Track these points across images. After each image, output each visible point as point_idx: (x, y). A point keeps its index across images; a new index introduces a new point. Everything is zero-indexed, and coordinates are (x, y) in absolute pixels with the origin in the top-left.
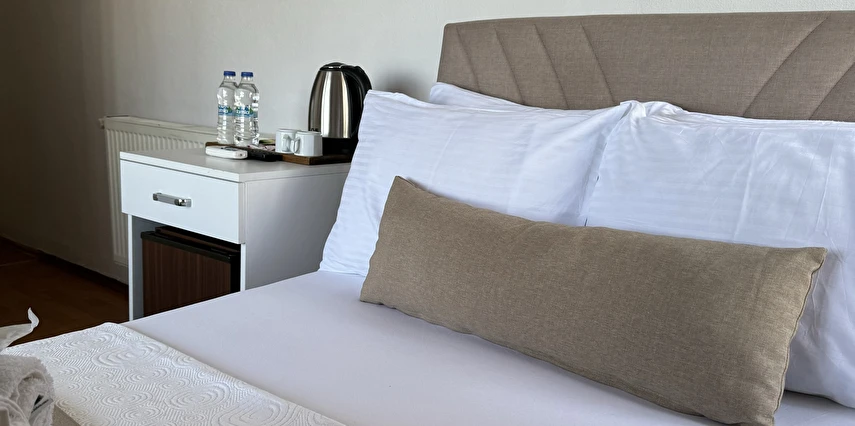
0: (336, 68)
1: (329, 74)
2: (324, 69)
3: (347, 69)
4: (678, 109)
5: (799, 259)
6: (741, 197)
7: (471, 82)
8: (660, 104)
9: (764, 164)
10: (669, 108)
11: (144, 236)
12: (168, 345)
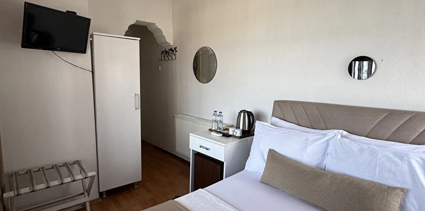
0: (244, 111)
1: (242, 114)
2: (241, 112)
3: (247, 112)
4: (347, 133)
5: (398, 191)
6: (376, 168)
7: (282, 117)
8: (342, 131)
9: (382, 160)
10: (345, 133)
11: (195, 154)
12: (221, 199)
